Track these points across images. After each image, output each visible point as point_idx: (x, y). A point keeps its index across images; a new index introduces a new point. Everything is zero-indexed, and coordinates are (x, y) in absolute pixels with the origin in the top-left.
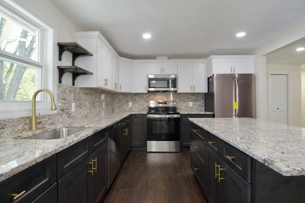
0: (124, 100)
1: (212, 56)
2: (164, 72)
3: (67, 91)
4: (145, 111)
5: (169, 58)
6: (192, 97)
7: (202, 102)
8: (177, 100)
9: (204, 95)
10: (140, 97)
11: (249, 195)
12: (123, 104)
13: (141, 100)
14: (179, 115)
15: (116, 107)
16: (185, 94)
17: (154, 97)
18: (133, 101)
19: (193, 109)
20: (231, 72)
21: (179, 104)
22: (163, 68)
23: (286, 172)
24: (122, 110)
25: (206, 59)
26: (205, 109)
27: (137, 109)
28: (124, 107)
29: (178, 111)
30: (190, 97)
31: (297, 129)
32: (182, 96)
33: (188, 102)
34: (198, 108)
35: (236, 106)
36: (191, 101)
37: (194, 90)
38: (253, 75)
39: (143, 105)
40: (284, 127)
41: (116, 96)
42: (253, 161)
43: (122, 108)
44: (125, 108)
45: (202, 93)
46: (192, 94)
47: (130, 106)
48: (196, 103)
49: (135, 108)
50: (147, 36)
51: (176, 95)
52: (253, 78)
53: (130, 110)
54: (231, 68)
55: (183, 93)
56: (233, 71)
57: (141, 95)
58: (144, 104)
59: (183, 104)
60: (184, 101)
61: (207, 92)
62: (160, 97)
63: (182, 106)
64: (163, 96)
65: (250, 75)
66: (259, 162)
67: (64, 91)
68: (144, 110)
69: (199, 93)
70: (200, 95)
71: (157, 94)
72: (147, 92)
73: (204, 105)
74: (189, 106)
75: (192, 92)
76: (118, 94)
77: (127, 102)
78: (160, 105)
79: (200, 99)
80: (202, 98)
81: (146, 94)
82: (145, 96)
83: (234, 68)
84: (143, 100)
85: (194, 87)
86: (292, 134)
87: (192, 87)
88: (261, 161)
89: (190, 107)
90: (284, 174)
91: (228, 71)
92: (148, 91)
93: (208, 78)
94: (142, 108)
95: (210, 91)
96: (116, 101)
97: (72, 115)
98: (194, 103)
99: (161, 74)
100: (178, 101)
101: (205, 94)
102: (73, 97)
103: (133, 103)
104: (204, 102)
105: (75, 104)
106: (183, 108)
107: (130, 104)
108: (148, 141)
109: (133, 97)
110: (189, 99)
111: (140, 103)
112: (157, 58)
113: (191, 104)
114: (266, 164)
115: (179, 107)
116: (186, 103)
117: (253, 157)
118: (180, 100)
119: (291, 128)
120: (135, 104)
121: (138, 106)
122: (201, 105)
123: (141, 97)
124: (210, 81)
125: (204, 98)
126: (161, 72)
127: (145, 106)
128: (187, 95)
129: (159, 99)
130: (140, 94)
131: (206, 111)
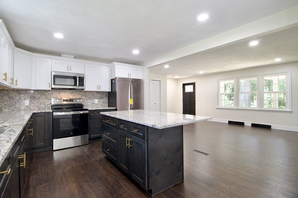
0: (17, 98)
1: (115, 63)
2: (71, 71)
4: (48, 109)
5: (75, 58)
6: (97, 95)
7: (106, 100)
8: (83, 97)
9: (107, 93)
10: (40, 94)
11: (146, 147)
12: (16, 102)
13: (41, 97)
14: (88, 111)
15: (5, 106)
16: (91, 92)
17: (59, 94)
18: (31, 99)
19: (98, 106)
20: (128, 76)
21: (86, 101)
22: (70, 67)
23: (161, 127)
24: (15, 109)
25: (110, 64)
26: (108, 105)
27: (36, 107)
28: (17, 105)
29: (85, 108)
30: (96, 95)
31: (164, 113)
32: (88, 93)
33: (94, 100)
34: (103, 104)
35: (131, 102)
36: (97, 99)
37: (100, 89)
38: (142, 80)
39: (44, 103)
40: (159, 113)
41: (5, 92)
42: (147, 127)
43: (14, 107)
44: (19, 106)
45: (106, 92)
46: (98, 92)
47: (26, 104)
48: (101, 100)
49: (34, 106)
50: (59, 36)
51: (82, 93)
52: (142, 82)
53: (27, 109)
54: (128, 74)
55: (89, 92)
56: (130, 76)
57: (42, 92)
58: (46, 102)
59: (89, 101)
60: (90, 98)
61: (110, 91)
62: (66, 94)
63: (89, 103)
64: (69, 93)
65: (140, 80)
66: (150, 127)
68: (46, 108)
69: (104, 92)
70: (104, 94)
71: (62, 92)
72: (50, 89)
73: (107, 102)
74: (94, 103)
75: (98, 90)
76: (7, 90)
78: (65, 103)
79: (104, 97)
80: (106, 96)
81: (49, 91)
82: (46, 94)
83: (130, 74)
84: (44, 97)
85: (100, 86)
86: (162, 115)
87: (98, 86)
88: (151, 126)
89: (96, 104)
90: (160, 129)
91: (126, 76)
92: (52, 89)
93: (112, 80)
94: (43, 106)
95: (113, 90)
96: (4, 98)
98: (99, 100)
99: (67, 72)
100: (85, 99)
101: (109, 92)
103: (31, 101)
104: (108, 99)
106: (89, 105)
107: (27, 102)
108: (54, 139)
110: (95, 97)
111: (41, 100)
112: (62, 55)
113: (96, 101)
114: (153, 127)
115: (85, 104)
116: (92, 100)
117: (148, 125)
118: (86, 97)
119: (162, 113)
120: (34, 102)
121: (38, 104)
122: (105, 102)
123: (42, 95)
124: (113, 82)
125: (108, 96)
126: (68, 70)
127: (46, 104)
128: (92, 93)
129: (64, 97)
130: (41, 90)
131: (109, 106)
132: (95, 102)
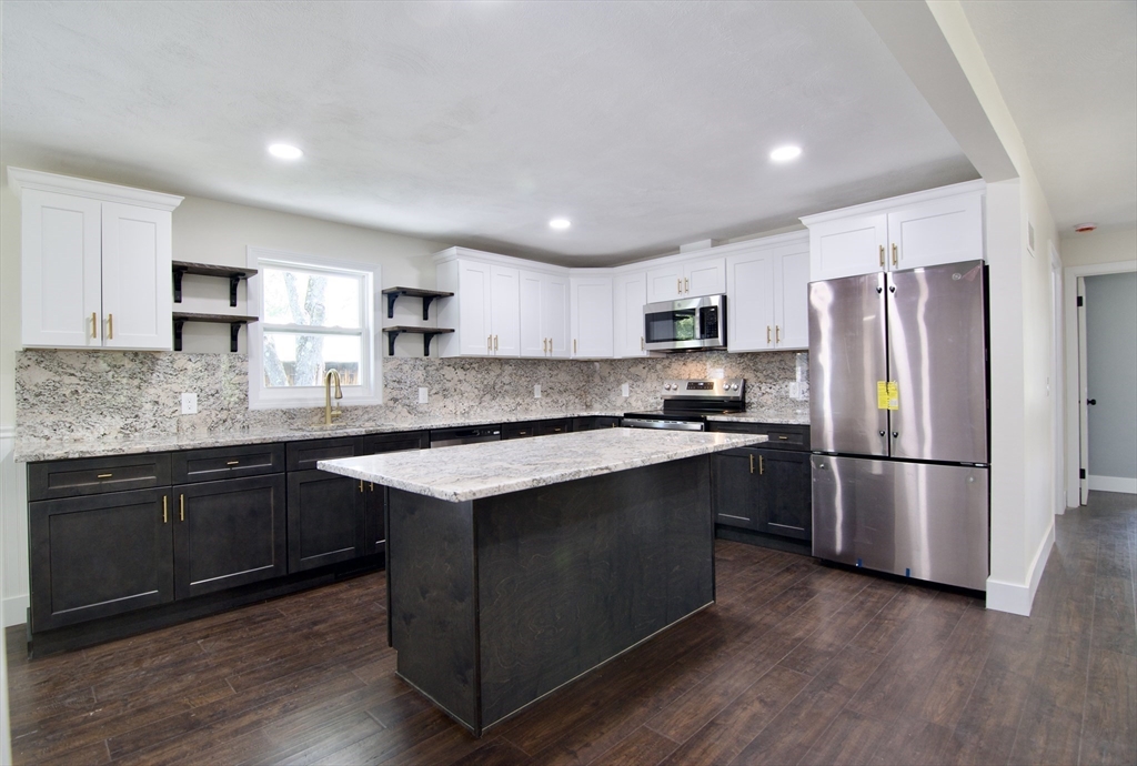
0: (612, 379)
1: (803, 221)
2: (686, 292)
3: (406, 368)
5: (716, 242)
6: (797, 364)
8: (748, 375)
10: (647, 369)
12: (611, 388)
13: (649, 376)
15: (595, 397)
16: (776, 353)
17: (684, 367)
18: (631, 382)
19: (802, 409)
20: (882, 263)
21: (756, 389)
24: (609, 407)
27: (639, 404)
30: (792, 365)
32: (765, 360)
33: (786, 383)
37: (779, 341)
39: (655, 391)
43: (607, 401)
44: (614, 400)
47: (624, 395)
49: (637, 400)
51: (746, 359)
53: (626, 406)
57: (650, 361)
58: (657, 388)
59: (768, 390)
60: (771, 378)
62: (700, 367)
63: (766, 396)
64: (707, 363)
65: (958, 266)
67: (399, 368)
71: (690, 359)
74: (787, 397)
77: (619, 383)
82: (659, 367)
83: (895, 248)
84: (654, 376)
85: (778, 330)
87: (769, 329)
89: (793, 401)
94: (651, 401)
96: (594, 381)
97: (420, 409)
98: (805, 385)
99: (677, 298)
100: (753, 380)
102: (422, 378)
103: (631, 386)
105: (426, 389)
106: (769, 402)
107: (625, 388)
109: (632, 370)
110: (788, 374)
111: (648, 385)
112: (681, 247)
113: (794, 390)
115: (754, 400)
116: (778, 387)
118: (759, 374)
120: (637, 389)
121: (644, 394)
123: (650, 370)
126: (680, 292)
127: (659, 395)
128: (780, 358)
129: (696, 374)
132: (787, 392)
